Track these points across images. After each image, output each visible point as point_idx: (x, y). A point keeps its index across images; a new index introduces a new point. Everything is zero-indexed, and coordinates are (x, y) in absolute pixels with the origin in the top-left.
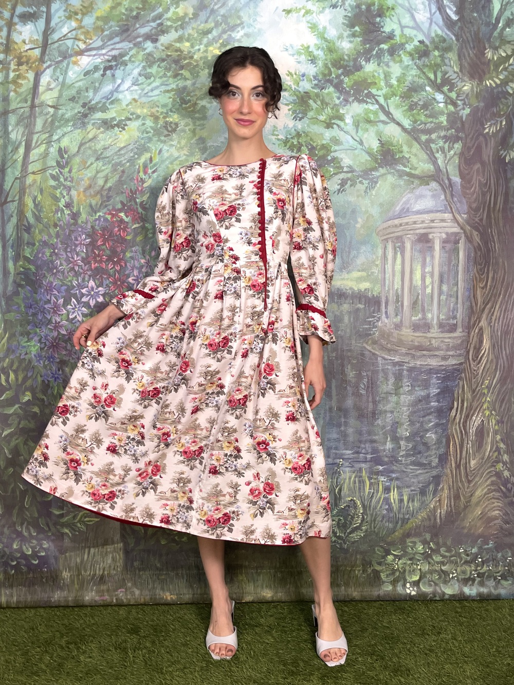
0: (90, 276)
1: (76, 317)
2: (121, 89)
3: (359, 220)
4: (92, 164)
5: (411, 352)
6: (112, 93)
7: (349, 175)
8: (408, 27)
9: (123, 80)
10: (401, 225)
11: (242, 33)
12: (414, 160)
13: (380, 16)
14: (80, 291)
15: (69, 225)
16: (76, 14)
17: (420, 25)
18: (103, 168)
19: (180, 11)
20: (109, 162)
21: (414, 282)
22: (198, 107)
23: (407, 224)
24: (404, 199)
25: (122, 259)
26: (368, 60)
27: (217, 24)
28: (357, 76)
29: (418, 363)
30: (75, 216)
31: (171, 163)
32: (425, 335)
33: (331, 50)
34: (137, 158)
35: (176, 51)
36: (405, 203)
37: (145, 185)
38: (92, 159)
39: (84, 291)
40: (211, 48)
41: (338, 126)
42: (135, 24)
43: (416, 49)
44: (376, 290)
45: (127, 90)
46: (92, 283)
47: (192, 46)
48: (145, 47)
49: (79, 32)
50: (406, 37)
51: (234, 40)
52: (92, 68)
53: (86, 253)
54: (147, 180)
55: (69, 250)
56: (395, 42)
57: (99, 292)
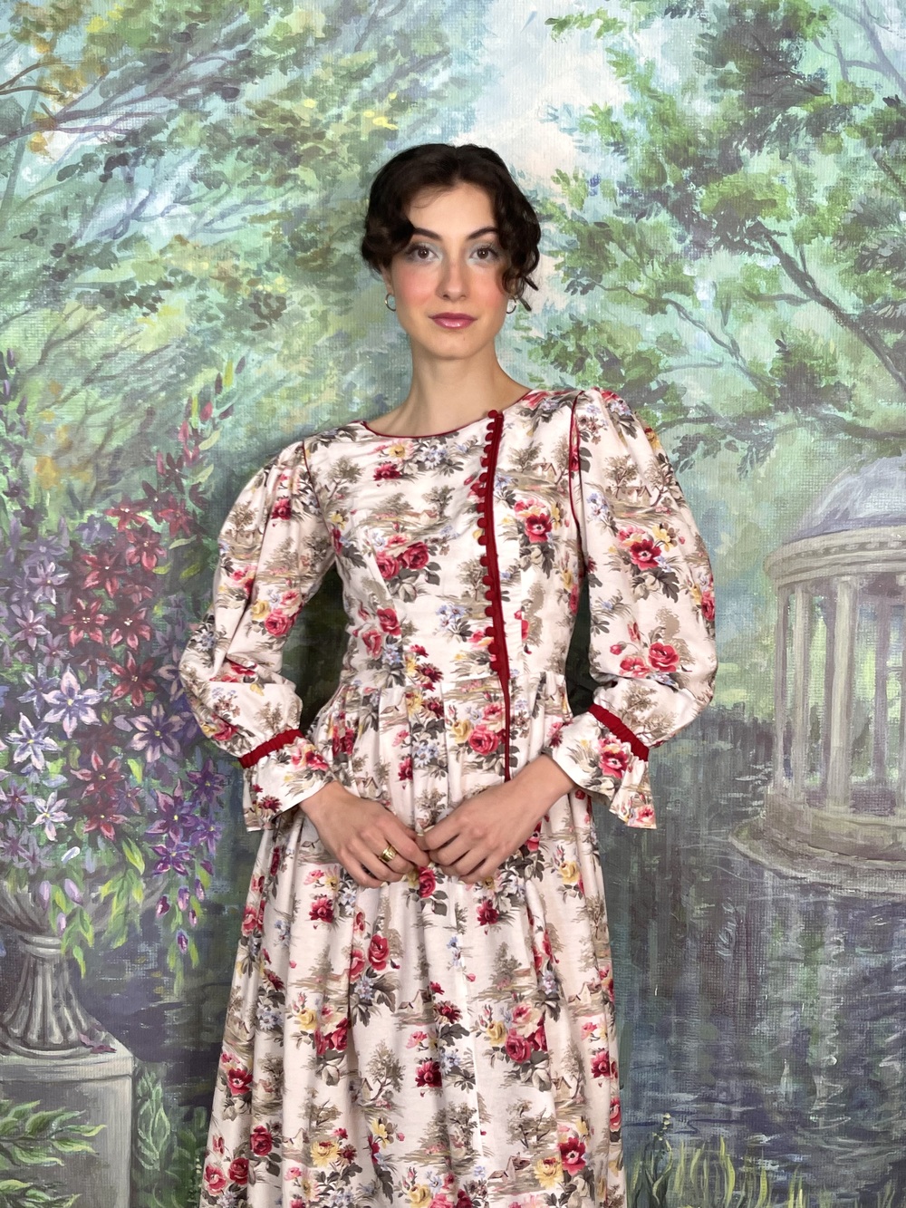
0: (65, 662)
1: (29, 760)
2: (148, 211)
3: (724, 537)
4: (74, 392)
5: (846, 860)
6: (125, 221)
7: (702, 428)
8: (860, 63)
9: (152, 192)
10: (827, 551)
11: (444, 75)
12: (864, 395)
13: (789, 35)
14: (40, 698)
15: (15, 537)
16: (40, 27)
17: (891, 60)
18: (102, 402)
19: (294, 22)
20: (117, 389)
21: (858, 692)
22: (335, 258)
23: (842, 548)
24: (837, 489)
25: (144, 622)
26: (756, 146)
27: (384, 55)
28: (729, 184)
29: (865, 888)
30: (31, 517)
31: (268, 394)
32: (881, 820)
33: (664, 120)
34: (186, 381)
35: (284, 119)
36: (837, 498)
37: (203, 446)
38: (76, 382)
39: (50, 697)
40: (368, 113)
41: (678, 307)
42: (183, 52)
43: (880, 120)
44: (764, 710)
45: (162, 215)
46: (69, 679)
47: (322, 108)
48: (207, 109)
49: (48, 72)
50: (855, 88)
51: (427, 94)
52: (78, 159)
53: (58, 607)
54: (207, 434)
55: (15, 599)
56: (828, 100)
57: (86, 699)
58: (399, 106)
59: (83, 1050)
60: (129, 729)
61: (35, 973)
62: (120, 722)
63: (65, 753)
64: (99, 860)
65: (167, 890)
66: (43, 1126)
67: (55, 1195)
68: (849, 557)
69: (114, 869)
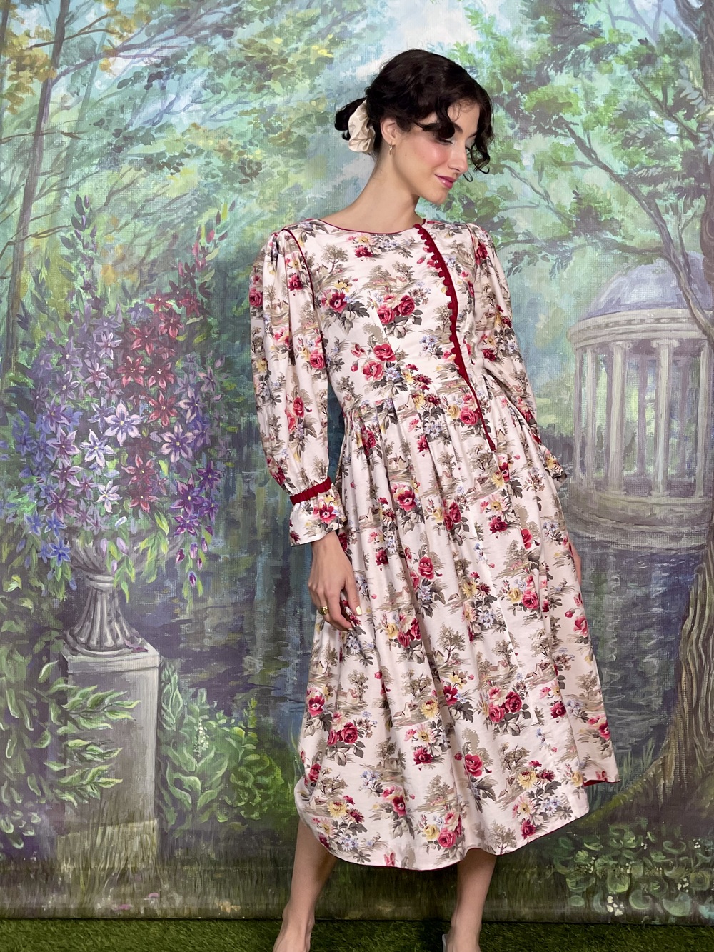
0: (119, 397)
1: (95, 460)
2: (175, 108)
3: (542, 317)
4: (127, 224)
5: (620, 526)
6: (160, 115)
7: (527, 247)
8: (622, 18)
9: (177, 96)
10: (607, 325)
11: (363, 24)
12: (629, 225)
14: (102, 420)
15: (88, 316)
17: (642, 15)
18: (145, 230)
20: (154, 222)
21: (627, 416)
22: (293, 138)
23: (617, 323)
24: (613, 286)
25: (170, 372)
26: (559, 69)
27: (325, 11)
28: (542, 92)
29: (633, 544)
30: (98, 303)
31: (250, 224)
32: (644, 499)
33: (501, 53)
34: (197, 216)
35: (262, 50)
36: (612, 291)
37: (208, 258)
38: (128, 217)
39: (109, 420)
40: (315, 47)
41: (510, 169)
42: (198, 8)
43: (636, 54)
44: (567, 428)
45: (184, 110)
46: (121, 408)
47: (286, 44)
48: (213, 44)
49: (113, 20)
50: (620, 34)
51: (351, 35)
52: (131, 75)
53: (115, 361)
54: (211, 250)
55: (87, 356)
56: (603, 40)
57: (132, 421)
58: (335, 43)
59: (127, 650)
60: (160, 441)
61: (96, 600)
62: (154, 436)
63: (118, 456)
64: (139, 525)
65: (183, 545)
66: (99, 702)
67: (106, 748)
68: (622, 329)
69: (149, 531)
